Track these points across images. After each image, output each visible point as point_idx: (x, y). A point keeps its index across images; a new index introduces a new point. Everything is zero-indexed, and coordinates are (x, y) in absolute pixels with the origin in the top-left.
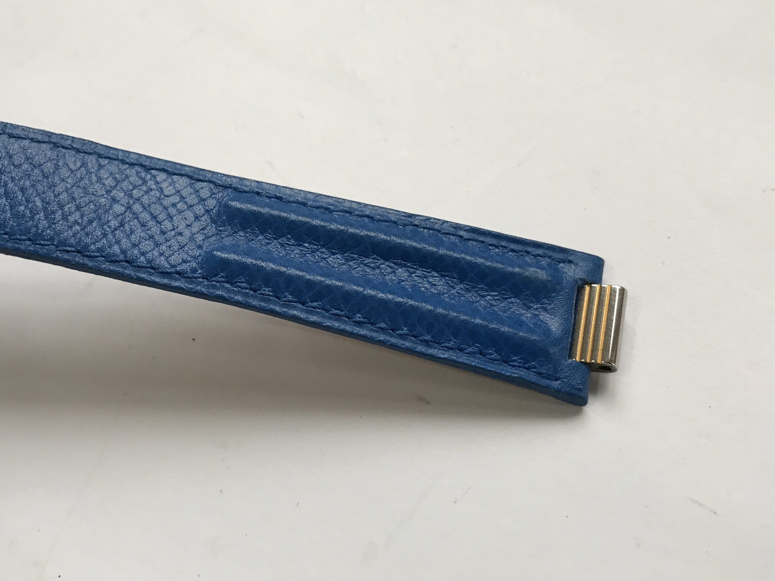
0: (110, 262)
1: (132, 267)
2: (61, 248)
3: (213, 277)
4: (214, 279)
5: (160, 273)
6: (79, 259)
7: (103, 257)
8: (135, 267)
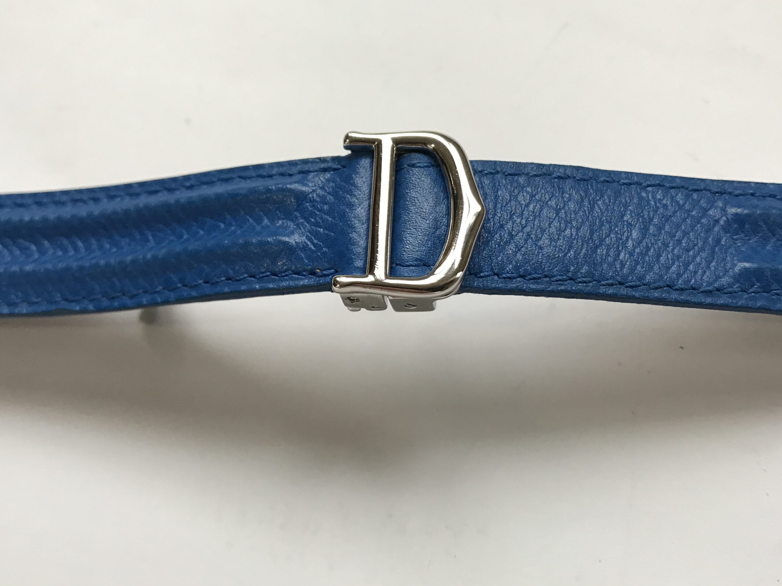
0: (654, 289)
1: (674, 291)
2: (604, 283)
3: (750, 289)
4: (751, 290)
5: (702, 292)
6: (623, 291)
7: (644, 285)
8: (677, 290)
